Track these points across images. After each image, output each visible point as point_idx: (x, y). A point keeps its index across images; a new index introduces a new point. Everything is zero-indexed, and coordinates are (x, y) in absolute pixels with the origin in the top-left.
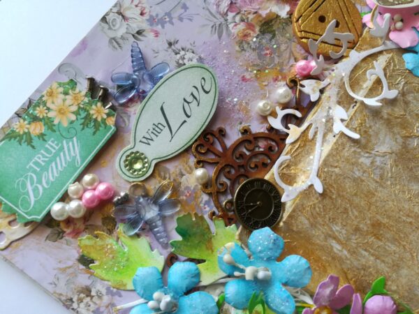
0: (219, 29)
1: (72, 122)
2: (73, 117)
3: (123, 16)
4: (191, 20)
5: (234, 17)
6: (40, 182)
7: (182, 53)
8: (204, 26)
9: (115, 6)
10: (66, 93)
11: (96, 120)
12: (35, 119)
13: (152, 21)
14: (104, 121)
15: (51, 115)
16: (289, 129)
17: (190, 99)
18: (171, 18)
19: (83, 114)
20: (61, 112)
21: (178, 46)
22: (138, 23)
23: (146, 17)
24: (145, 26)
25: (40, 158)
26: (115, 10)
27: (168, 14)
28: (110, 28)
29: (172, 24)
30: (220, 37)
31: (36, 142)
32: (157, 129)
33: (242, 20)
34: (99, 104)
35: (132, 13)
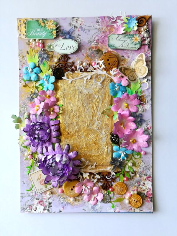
0: (90, 42)
1: (49, 30)
2: (50, 29)
3: (77, 21)
4: (87, 34)
5: (95, 43)
6: (34, 33)
7: (79, 39)
8: (88, 38)
9: (78, 18)
10: (53, 24)
11: (52, 34)
12: (44, 23)
13: (81, 27)
14: (53, 35)
15: (47, 25)
16: (79, 70)
17: (70, 47)
18: (84, 30)
19: (52, 31)
20: (49, 26)
21: (80, 37)
22: (78, 25)
23: (80, 26)
24: (78, 27)
25: (38, 30)
26: (77, 18)
27: (85, 29)
28: (72, 21)
29: (83, 31)
30: (88, 43)
31: (40, 26)
32: (59, 46)
33: (96, 45)
34: (56, 32)
35: (79, 22)
